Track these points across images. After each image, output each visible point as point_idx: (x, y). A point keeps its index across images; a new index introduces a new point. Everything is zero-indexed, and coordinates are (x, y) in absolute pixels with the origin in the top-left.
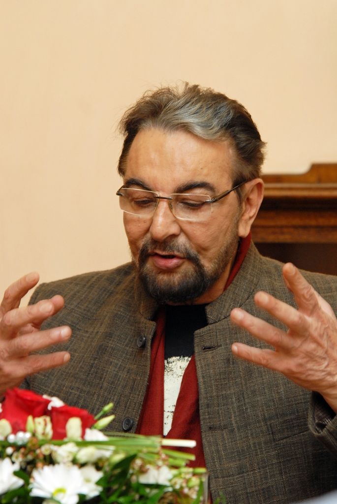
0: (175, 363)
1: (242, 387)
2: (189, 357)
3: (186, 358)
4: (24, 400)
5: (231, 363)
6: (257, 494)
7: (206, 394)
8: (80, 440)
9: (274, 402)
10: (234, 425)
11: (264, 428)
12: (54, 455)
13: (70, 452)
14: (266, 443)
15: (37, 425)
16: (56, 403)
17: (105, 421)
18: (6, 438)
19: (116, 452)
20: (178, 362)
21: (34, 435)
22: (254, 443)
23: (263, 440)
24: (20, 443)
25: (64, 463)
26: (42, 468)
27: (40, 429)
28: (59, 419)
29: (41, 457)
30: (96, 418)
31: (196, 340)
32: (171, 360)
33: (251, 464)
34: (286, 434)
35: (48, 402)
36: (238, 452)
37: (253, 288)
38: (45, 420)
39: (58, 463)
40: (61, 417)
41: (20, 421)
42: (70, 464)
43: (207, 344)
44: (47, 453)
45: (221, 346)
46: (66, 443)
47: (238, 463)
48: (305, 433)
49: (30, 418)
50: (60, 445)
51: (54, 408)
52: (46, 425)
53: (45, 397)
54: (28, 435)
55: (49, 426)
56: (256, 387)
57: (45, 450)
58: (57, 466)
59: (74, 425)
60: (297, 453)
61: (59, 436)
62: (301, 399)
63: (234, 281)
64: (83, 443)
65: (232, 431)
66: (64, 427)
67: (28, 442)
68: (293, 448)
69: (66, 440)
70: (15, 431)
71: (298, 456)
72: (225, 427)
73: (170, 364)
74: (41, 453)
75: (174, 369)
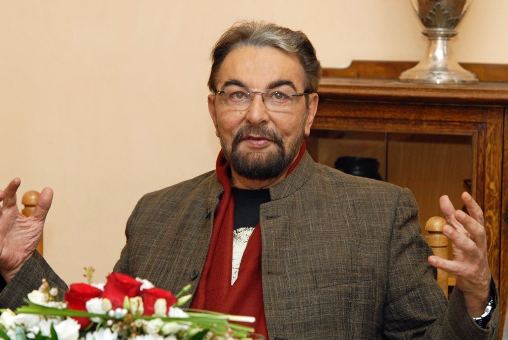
0: (242, 232)
1: (295, 246)
2: (254, 227)
3: (251, 228)
4: (122, 283)
5: (288, 229)
6: (299, 326)
7: (268, 247)
8: (165, 316)
9: (319, 260)
10: (288, 272)
11: (311, 278)
12: (144, 328)
13: (157, 326)
14: (311, 289)
15: (132, 304)
16: (147, 285)
17: (184, 299)
18: (107, 313)
19: (192, 327)
20: (245, 231)
21: (129, 312)
22: (302, 288)
23: (309, 286)
24: (118, 317)
25: (153, 334)
26: (135, 337)
27: (134, 309)
28: (149, 298)
29: (135, 329)
30: (177, 296)
31: (261, 211)
32: (239, 230)
33: (297, 303)
34: (327, 284)
35: (140, 284)
36: (289, 292)
37: (307, 179)
38: (138, 301)
39: (148, 334)
40: (151, 298)
41: (118, 300)
42: (157, 335)
43: (270, 215)
44: (139, 326)
45: (281, 216)
46: (154, 318)
47: (288, 300)
48: (342, 285)
49: (126, 298)
50: (148, 320)
51: (145, 290)
52: (139, 305)
53: (138, 279)
54: (125, 312)
55: (142, 304)
56: (307, 248)
57: (138, 323)
58: (146, 336)
59: (160, 304)
60: (334, 299)
61: (149, 312)
62: (341, 261)
63: (293, 172)
64: (167, 319)
65: (286, 277)
66: (153, 305)
67: (124, 317)
68: (331, 295)
69: (154, 316)
70: (114, 307)
71: (335, 301)
72: (280, 274)
73: (239, 234)
74: (135, 326)
75: (242, 237)
